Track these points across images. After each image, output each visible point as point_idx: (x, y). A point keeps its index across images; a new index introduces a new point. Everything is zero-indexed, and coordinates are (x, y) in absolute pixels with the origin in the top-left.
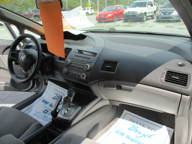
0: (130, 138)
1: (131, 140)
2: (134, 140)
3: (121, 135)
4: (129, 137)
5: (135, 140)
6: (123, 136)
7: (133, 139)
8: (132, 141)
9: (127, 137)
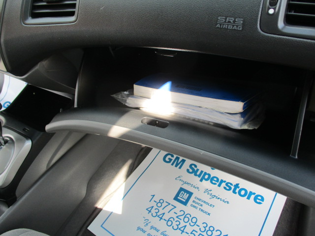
0: (198, 170)
1: (199, 176)
2: (206, 177)
3: (176, 166)
4: (196, 169)
5: (209, 175)
6: (180, 168)
7: (206, 174)
8: (201, 180)
9: (191, 170)
